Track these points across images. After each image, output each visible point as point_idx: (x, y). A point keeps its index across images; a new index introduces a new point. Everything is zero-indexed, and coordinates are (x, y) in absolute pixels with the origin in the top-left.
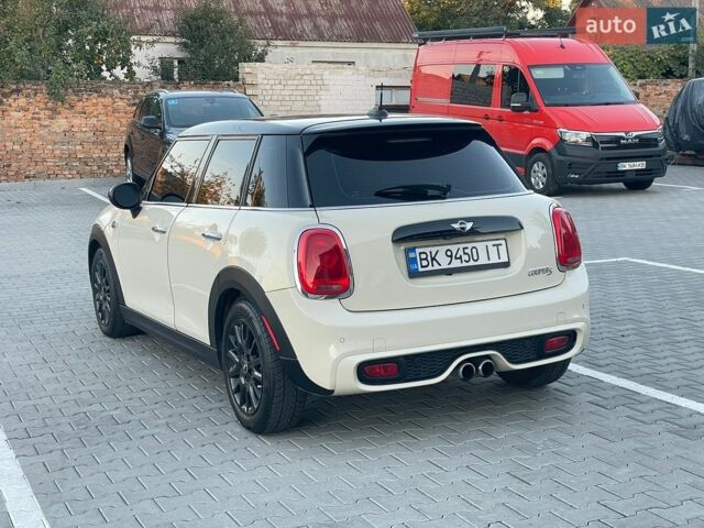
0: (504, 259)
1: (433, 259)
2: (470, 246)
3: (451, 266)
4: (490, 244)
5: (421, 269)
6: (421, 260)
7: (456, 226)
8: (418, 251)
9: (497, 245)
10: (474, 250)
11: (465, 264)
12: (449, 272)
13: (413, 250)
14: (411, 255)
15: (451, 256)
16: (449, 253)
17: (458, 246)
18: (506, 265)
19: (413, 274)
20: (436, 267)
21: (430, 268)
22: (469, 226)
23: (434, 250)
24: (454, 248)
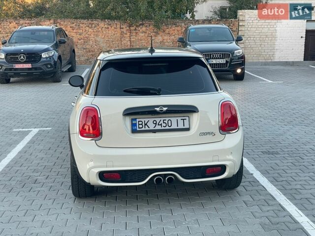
0: (187, 126)
1: (145, 124)
2: (167, 119)
3: (156, 128)
4: (179, 119)
5: (138, 129)
6: (139, 124)
7: (158, 109)
8: (138, 120)
9: (184, 120)
10: (169, 122)
11: (163, 128)
12: (154, 131)
13: (135, 119)
14: (134, 122)
15: (156, 124)
16: (155, 122)
17: (161, 119)
18: (188, 129)
19: (134, 131)
20: (147, 128)
21: (143, 129)
22: (165, 109)
23: (146, 120)
24: (158, 120)
